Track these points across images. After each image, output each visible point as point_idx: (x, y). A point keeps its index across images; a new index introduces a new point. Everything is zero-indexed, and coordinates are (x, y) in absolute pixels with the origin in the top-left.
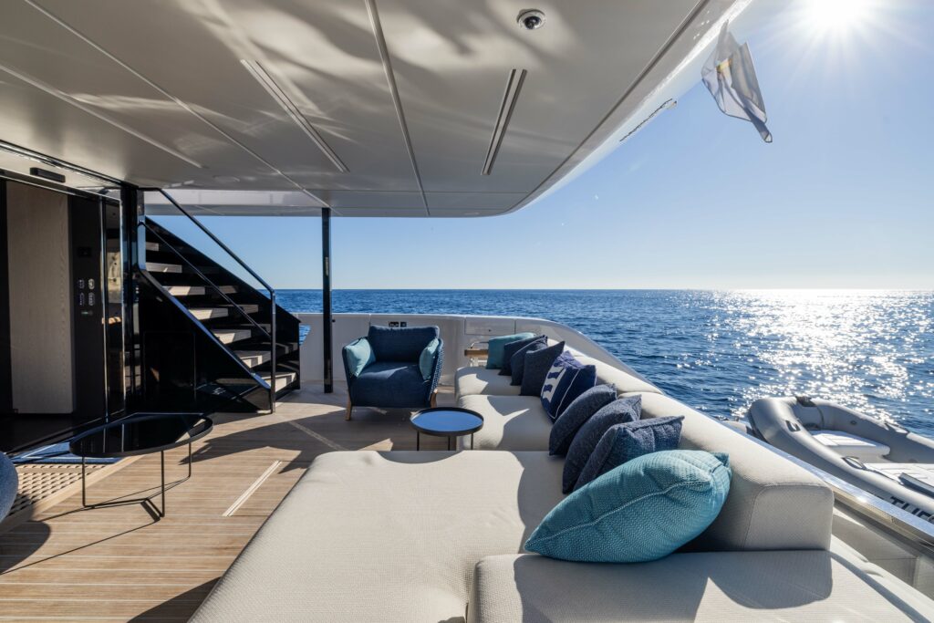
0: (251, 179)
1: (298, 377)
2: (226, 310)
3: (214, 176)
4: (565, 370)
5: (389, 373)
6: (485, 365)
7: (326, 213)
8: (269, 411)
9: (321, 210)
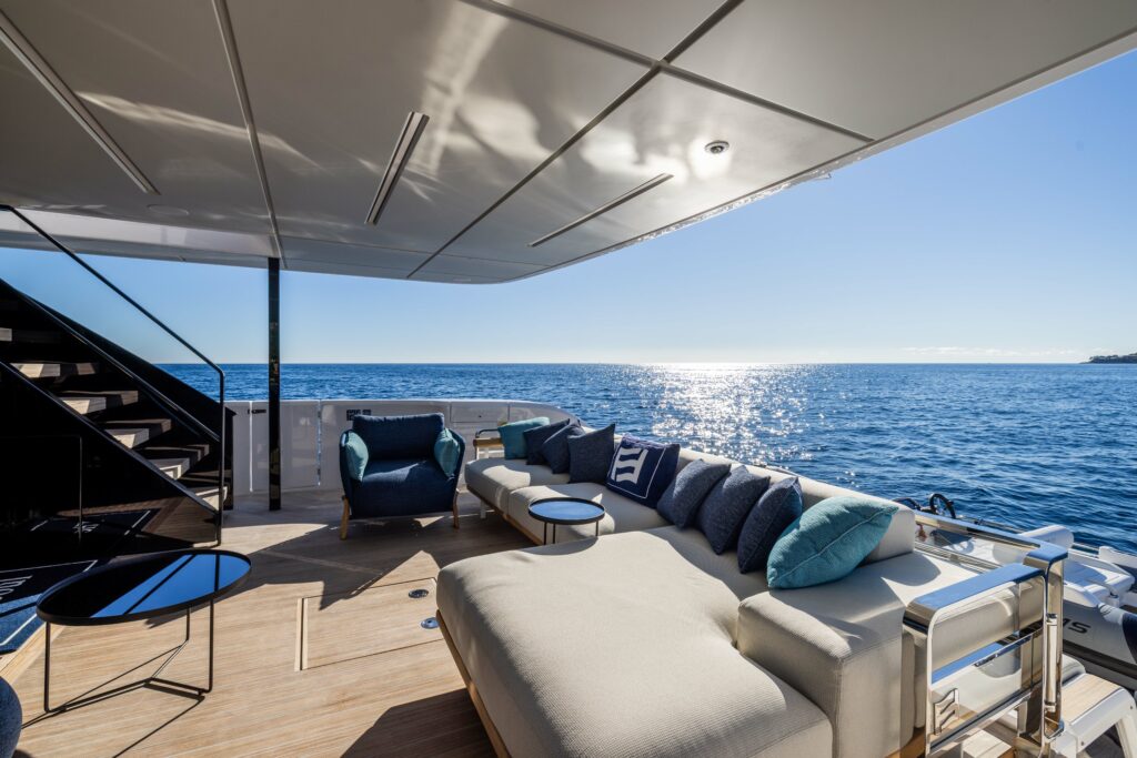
0: (217, 217)
1: (230, 492)
2: (104, 400)
3: (149, 206)
4: (645, 452)
5: (402, 473)
6: (503, 455)
7: (274, 266)
8: (216, 542)
9: (266, 260)
